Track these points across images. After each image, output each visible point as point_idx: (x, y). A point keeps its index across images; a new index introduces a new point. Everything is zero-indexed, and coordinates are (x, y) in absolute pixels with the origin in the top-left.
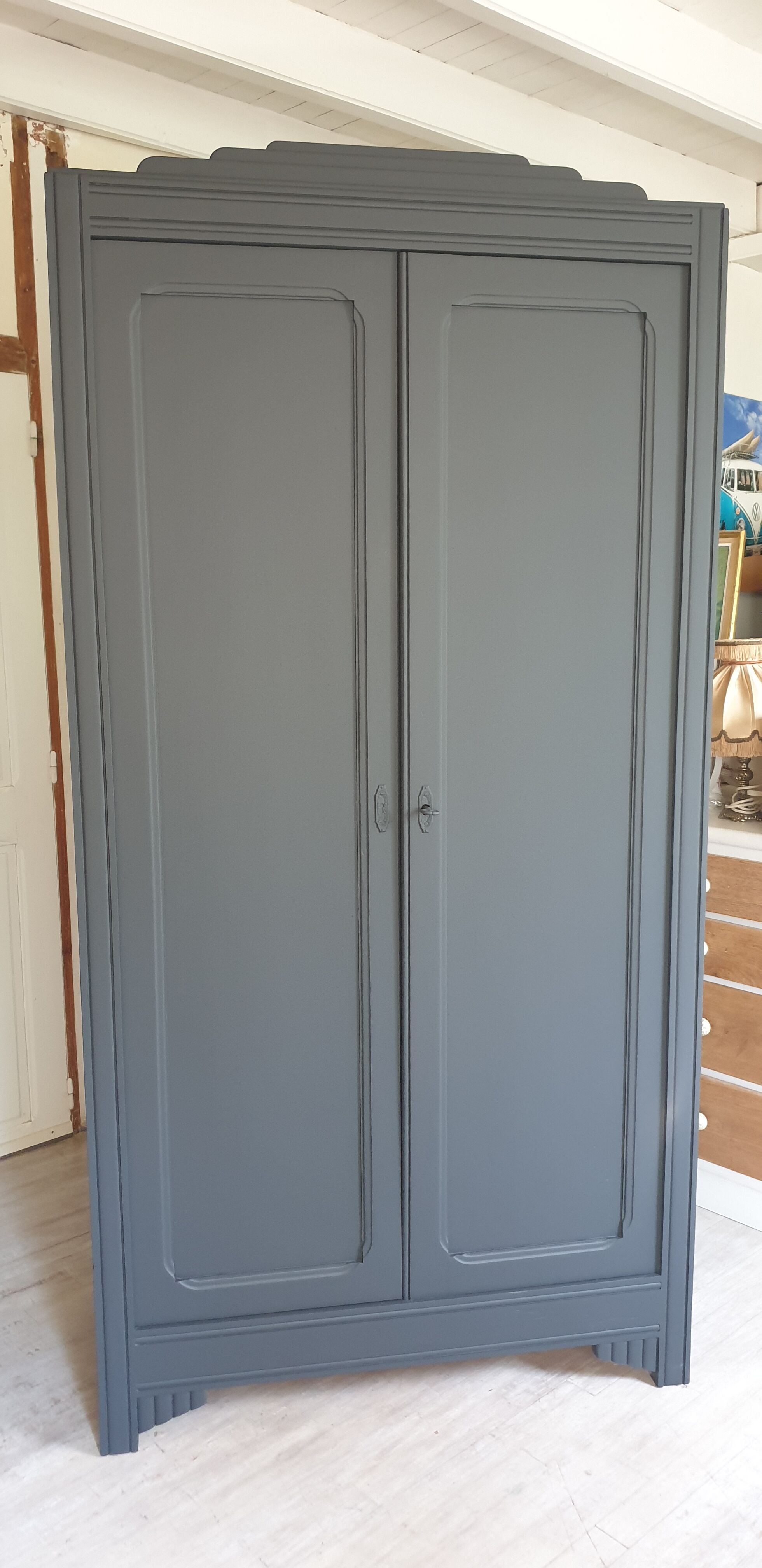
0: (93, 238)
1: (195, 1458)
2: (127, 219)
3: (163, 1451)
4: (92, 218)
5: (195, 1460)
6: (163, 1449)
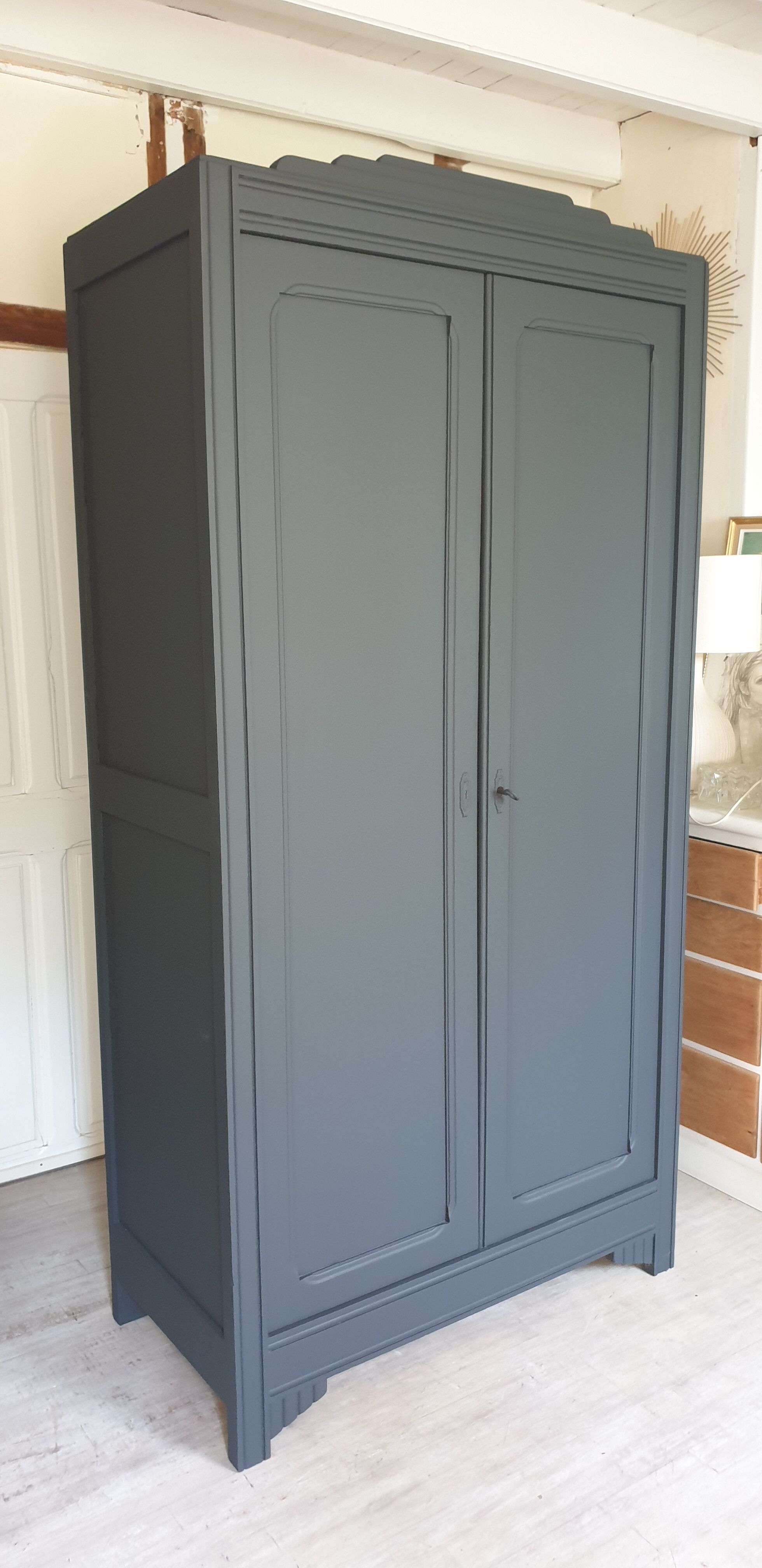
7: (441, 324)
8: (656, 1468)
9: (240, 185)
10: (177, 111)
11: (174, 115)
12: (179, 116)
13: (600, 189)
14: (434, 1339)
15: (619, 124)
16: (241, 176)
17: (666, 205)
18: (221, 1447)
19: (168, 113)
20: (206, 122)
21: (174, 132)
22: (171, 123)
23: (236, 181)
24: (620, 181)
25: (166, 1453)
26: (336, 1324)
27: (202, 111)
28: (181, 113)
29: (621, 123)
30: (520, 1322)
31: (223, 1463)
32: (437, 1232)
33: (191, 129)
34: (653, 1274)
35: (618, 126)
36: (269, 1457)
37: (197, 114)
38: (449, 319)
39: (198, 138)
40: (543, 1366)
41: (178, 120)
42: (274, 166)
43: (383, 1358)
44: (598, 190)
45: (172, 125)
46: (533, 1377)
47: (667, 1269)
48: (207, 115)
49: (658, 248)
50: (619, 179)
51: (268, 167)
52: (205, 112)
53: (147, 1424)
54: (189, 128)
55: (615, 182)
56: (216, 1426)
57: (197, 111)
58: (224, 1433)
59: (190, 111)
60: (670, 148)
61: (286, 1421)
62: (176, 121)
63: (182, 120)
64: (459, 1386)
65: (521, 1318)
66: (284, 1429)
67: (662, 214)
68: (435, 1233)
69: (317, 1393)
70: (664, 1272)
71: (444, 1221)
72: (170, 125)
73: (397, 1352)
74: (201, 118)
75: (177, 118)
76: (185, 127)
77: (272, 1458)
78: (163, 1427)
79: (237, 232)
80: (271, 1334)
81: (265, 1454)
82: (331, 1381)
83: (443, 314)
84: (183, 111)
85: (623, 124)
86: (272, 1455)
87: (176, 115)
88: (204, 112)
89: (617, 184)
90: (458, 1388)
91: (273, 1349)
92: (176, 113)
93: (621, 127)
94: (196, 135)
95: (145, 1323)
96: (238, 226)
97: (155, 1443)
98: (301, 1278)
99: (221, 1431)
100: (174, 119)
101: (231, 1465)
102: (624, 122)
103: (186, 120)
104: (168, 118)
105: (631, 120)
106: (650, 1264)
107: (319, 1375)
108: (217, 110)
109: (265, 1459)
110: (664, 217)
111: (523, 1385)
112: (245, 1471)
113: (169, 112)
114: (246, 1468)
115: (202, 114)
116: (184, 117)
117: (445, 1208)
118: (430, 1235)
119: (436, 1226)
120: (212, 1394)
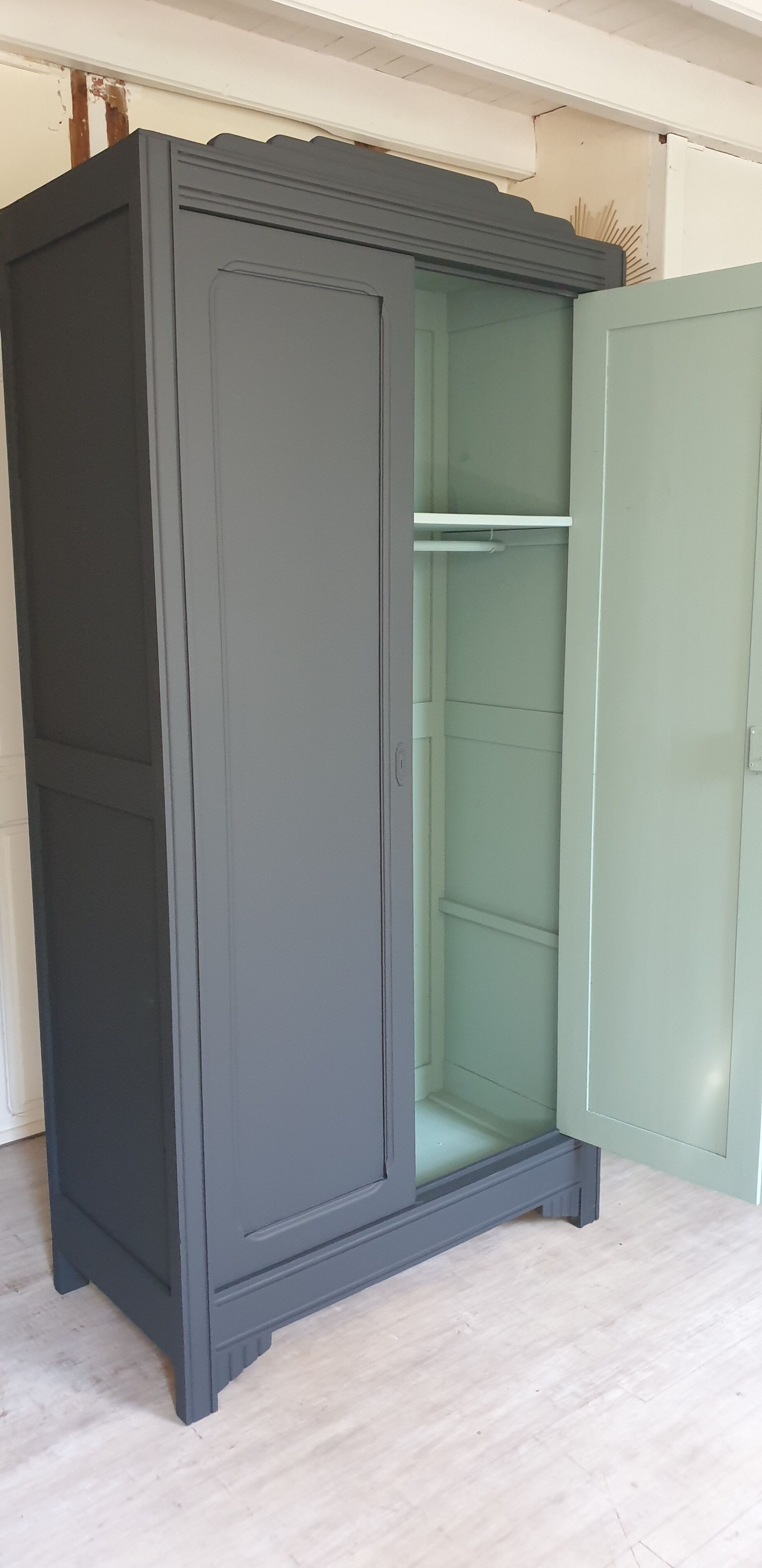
0: (181, 207)
1: (232, 1447)
2: (209, 193)
3: (201, 1437)
4: (180, 187)
5: (232, 1449)
6: (201, 1436)
7: (375, 303)
8: (586, 1402)
9: (179, 161)
10: (100, 89)
11: (97, 93)
12: (101, 94)
13: (515, 181)
14: (372, 1293)
15: (534, 118)
16: (179, 152)
17: (580, 199)
18: (169, 1403)
19: (91, 91)
20: (129, 101)
21: (97, 110)
22: (93, 101)
23: (174, 156)
24: (535, 174)
25: (113, 1412)
26: (279, 1279)
27: (124, 90)
28: (103, 91)
29: (535, 117)
30: (454, 1274)
31: (171, 1419)
32: (376, 1188)
33: (114, 108)
34: (580, 1227)
35: (532, 120)
36: (216, 1410)
37: (120, 92)
38: (381, 299)
39: (120, 116)
40: (477, 1314)
41: (101, 98)
42: (212, 143)
43: (323, 1314)
44: (513, 182)
45: (95, 102)
46: (468, 1325)
47: (593, 1221)
48: (130, 94)
49: (578, 237)
50: (534, 172)
51: (206, 144)
52: (128, 90)
53: (93, 1385)
54: (112, 106)
55: (531, 175)
56: (162, 1385)
57: (120, 89)
58: (171, 1390)
59: (113, 90)
60: (582, 143)
61: (232, 1375)
62: (98, 99)
63: (104, 98)
64: (398, 1337)
65: (454, 1272)
66: (230, 1383)
67: (576, 207)
68: (372, 1189)
69: (261, 1346)
70: (590, 1224)
71: (382, 1178)
72: (92, 102)
73: (337, 1308)
74: (123, 96)
75: (100, 96)
76: (108, 105)
77: (219, 1411)
78: (109, 1388)
79: (176, 208)
80: (218, 1290)
81: (212, 1407)
82: (276, 1335)
83: (376, 295)
84: (105, 89)
85: (537, 117)
86: (219, 1408)
87: (99, 92)
88: (126, 91)
89: (533, 177)
90: (396, 1338)
91: (219, 1305)
92: (98, 91)
93: (536, 120)
94: (121, 114)
95: (88, 1292)
96: (178, 202)
97: (102, 1403)
98: (246, 1235)
99: (167, 1389)
100: (97, 97)
101: (179, 1420)
102: (538, 116)
103: (108, 98)
104: (90, 95)
105: (546, 114)
106: (576, 1217)
107: (264, 1329)
108: (140, 89)
109: (212, 1412)
110: (577, 209)
111: (459, 1332)
112: (193, 1425)
113: (91, 89)
114: (195, 1421)
115: (125, 92)
116: (106, 95)
117: (383, 1164)
118: (370, 1191)
119: (375, 1182)
120: (157, 1355)
